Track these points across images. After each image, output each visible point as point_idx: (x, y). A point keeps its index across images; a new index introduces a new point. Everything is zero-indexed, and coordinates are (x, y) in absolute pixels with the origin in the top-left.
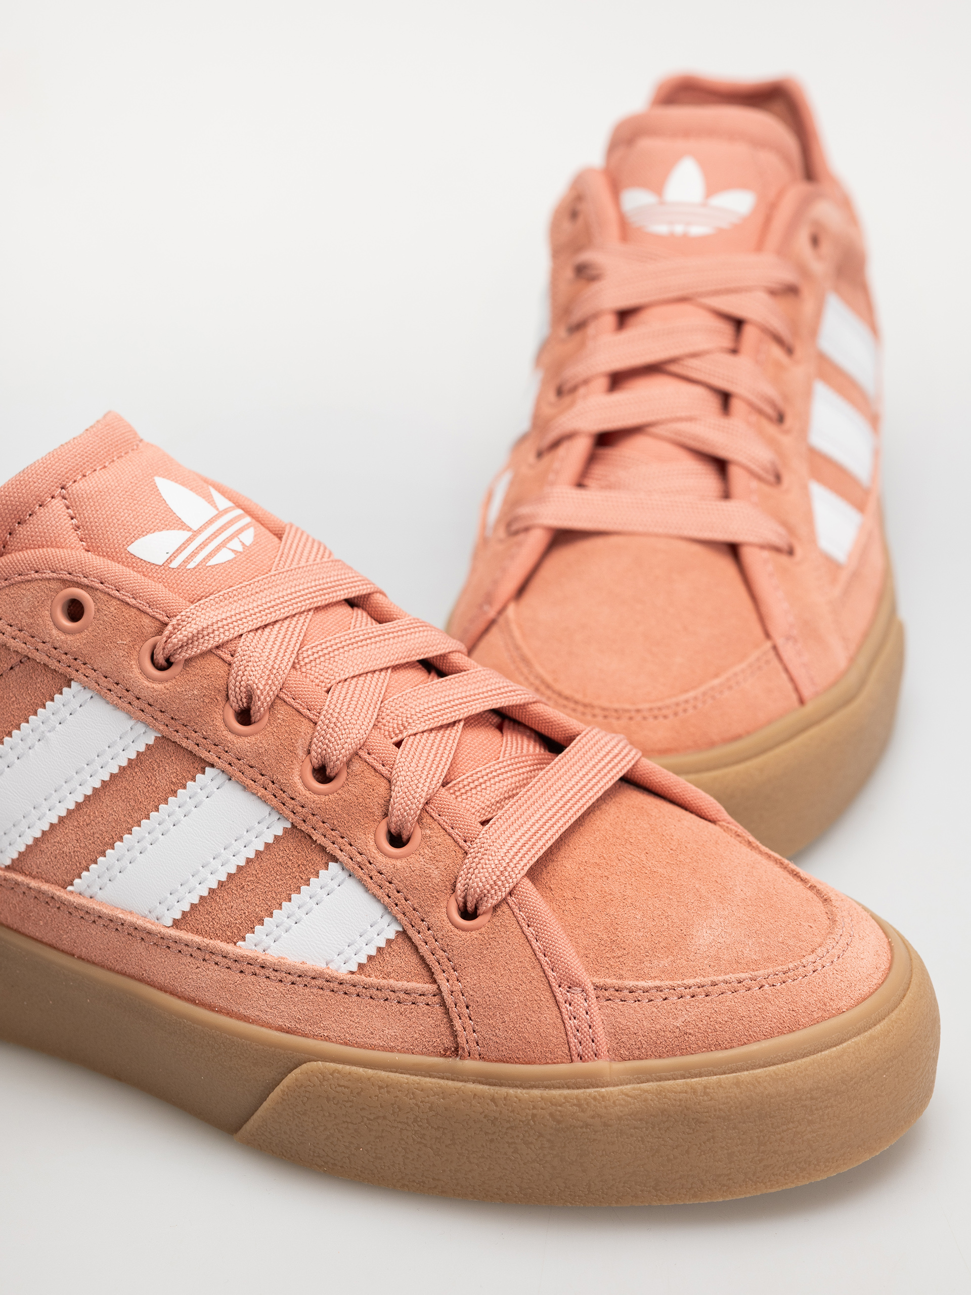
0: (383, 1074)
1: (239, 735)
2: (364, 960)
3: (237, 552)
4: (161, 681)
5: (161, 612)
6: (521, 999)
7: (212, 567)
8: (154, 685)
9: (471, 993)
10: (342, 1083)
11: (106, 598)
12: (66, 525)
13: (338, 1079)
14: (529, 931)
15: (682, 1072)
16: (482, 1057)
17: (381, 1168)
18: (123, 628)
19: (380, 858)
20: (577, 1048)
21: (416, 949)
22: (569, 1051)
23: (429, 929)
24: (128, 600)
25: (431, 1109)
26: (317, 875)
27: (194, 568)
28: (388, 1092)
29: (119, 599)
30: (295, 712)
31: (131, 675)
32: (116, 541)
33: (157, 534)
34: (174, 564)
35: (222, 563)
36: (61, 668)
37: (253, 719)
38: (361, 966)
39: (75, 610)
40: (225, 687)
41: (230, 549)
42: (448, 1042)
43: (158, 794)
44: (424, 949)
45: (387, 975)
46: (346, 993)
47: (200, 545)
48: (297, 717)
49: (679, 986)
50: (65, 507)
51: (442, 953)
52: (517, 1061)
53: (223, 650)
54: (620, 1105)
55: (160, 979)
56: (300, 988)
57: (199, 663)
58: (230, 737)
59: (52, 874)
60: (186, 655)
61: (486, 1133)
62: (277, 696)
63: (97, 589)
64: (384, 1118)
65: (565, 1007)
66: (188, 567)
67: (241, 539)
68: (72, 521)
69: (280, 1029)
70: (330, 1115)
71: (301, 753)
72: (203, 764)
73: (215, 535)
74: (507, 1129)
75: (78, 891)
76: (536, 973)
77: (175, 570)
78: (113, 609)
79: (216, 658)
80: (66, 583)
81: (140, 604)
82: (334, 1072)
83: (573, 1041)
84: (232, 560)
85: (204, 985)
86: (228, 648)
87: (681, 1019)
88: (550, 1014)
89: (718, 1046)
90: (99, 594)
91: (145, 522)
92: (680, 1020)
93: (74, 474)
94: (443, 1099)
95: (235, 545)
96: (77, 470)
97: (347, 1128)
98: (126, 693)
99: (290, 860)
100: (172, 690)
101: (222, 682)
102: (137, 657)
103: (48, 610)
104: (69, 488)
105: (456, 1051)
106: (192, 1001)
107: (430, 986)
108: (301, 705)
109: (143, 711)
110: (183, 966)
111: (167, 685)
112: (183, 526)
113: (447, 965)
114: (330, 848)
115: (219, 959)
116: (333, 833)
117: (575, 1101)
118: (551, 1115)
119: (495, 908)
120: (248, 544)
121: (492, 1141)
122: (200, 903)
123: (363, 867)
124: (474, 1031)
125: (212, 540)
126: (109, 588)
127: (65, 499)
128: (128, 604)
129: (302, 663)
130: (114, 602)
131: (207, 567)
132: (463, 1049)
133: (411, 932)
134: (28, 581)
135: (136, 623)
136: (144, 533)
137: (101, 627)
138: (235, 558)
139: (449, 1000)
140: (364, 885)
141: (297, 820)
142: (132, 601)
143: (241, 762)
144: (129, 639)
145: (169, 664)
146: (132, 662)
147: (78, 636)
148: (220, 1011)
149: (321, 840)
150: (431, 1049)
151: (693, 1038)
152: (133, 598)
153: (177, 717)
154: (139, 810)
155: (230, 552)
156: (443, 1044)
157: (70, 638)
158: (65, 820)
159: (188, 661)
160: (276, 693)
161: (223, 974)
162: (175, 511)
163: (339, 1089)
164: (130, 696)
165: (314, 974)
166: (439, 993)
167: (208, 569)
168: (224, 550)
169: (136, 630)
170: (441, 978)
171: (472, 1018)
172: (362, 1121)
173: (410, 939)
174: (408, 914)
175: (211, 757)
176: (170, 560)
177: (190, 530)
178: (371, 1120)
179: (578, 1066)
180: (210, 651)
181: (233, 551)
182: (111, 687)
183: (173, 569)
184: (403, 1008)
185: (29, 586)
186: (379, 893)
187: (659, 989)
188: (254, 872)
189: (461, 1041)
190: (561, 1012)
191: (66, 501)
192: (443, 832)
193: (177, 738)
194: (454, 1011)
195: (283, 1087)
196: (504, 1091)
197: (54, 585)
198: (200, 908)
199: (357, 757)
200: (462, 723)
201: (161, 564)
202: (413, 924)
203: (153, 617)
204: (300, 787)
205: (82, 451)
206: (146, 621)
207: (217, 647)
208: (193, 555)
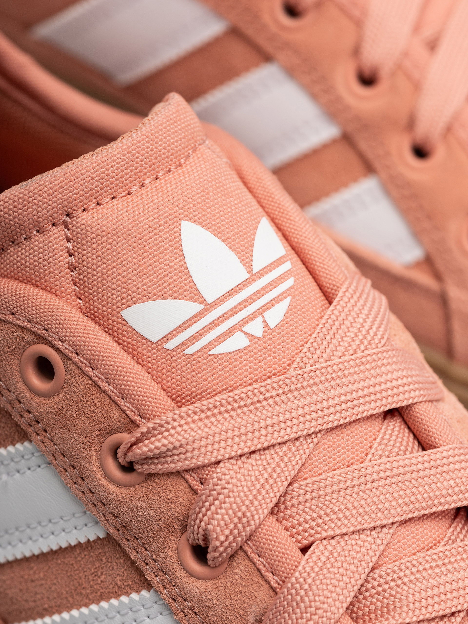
1: (191, 574)
3: (255, 338)
4: (119, 484)
5: (134, 409)
7: (216, 356)
8: (110, 486)
11: (77, 372)
12: (61, 263)
18: (89, 413)
24: (100, 383)
27: (194, 354)
29: (91, 379)
31: (88, 466)
32: (111, 299)
33: (160, 302)
35: (230, 353)
37: (210, 560)
40: (184, 516)
41: (246, 333)
47: (210, 324)
50: (65, 240)
53: (193, 474)
57: (163, 481)
60: (149, 468)
62: (241, 547)
66: (186, 352)
67: (266, 319)
68: (70, 258)
73: (233, 312)
77: (169, 352)
78: (82, 387)
79: (183, 482)
81: (113, 392)
84: (245, 348)
86: (199, 474)
90: (72, 367)
91: (150, 284)
93: (86, 201)
95: (256, 328)
96: (91, 196)
98: (82, 481)
100: (128, 500)
101: (183, 511)
102: (98, 449)
103: (18, 359)
104: (75, 218)
108: (265, 566)
109: (95, 506)
111: (124, 492)
120: (272, 326)
125: (227, 319)
126: (83, 363)
127: (68, 229)
128: (100, 388)
129: (288, 504)
130: (86, 381)
131: (210, 355)
134: (2, 321)
135: (104, 412)
136: (145, 297)
137: (68, 401)
138: (250, 346)
142: (105, 386)
143: (186, 603)
145: (131, 468)
146: (92, 453)
147: (43, 400)
152: (107, 382)
153: (129, 528)
155: (244, 337)
157: (36, 399)
159: (150, 476)
160: (240, 544)
162: (191, 273)
164: (85, 486)
167: (210, 358)
168: (238, 335)
169: (103, 420)
176: (167, 338)
177: (203, 301)
180: (178, 472)
181: (249, 336)
183: (168, 350)
185: (2, 326)
191: (67, 232)
193: (127, 547)
197: (27, 337)
200: (462, 615)
201: (155, 341)
203: (124, 412)
205: (104, 173)
206: (116, 414)
207: (187, 471)
208: (186, 344)
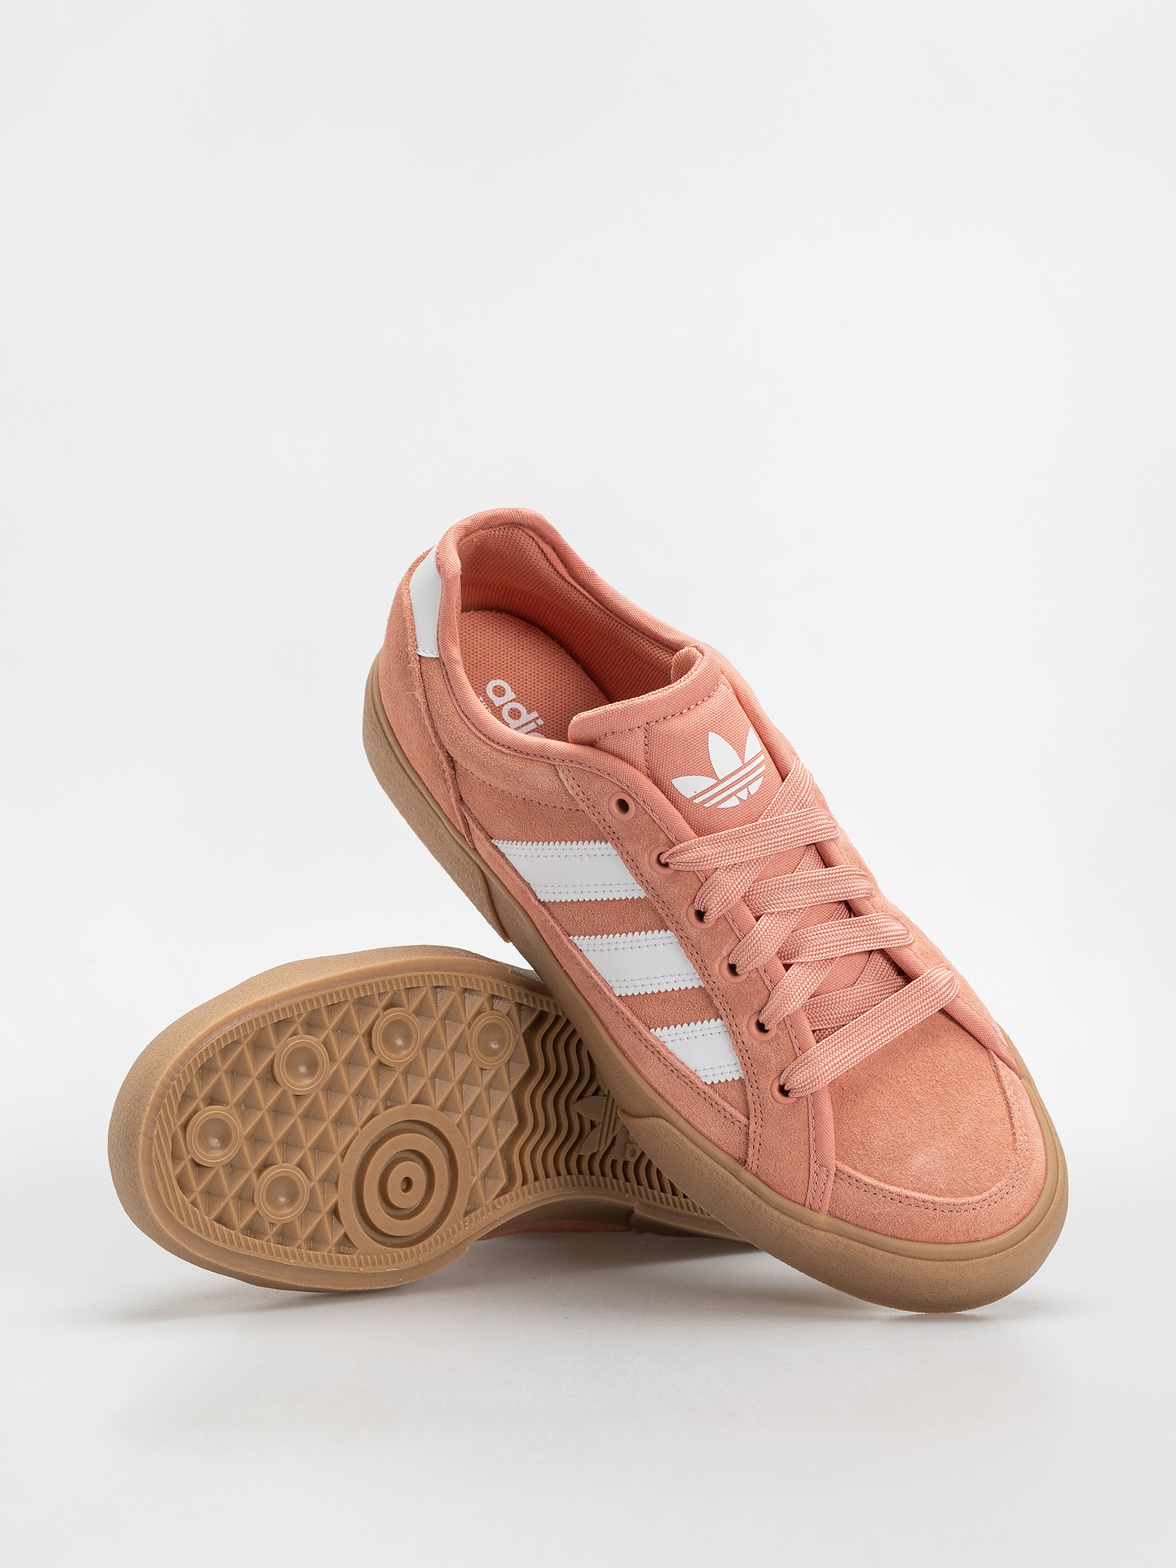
0: (700, 1152)
1: (693, 924)
2: (716, 1082)
4: (658, 872)
5: (673, 836)
6: (790, 1159)
8: (653, 871)
9: (765, 1138)
10: (677, 1143)
11: (642, 811)
12: (640, 750)
13: (675, 1139)
14: (812, 1122)
16: (756, 1176)
18: (646, 833)
19: (747, 1032)
20: (810, 1200)
21: (746, 1095)
22: (805, 1199)
23: (757, 1089)
24: (655, 820)
25: (718, 1185)
26: (708, 1021)
27: (708, 808)
28: (699, 1164)
30: (730, 928)
31: (642, 861)
32: (666, 773)
33: (693, 776)
34: (697, 801)
36: (604, 832)
37: (706, 921)
38: (712, 1084)
39: (623, 806)
41: (738, 797)
42: (739, 1153)
44: (750, 1098)
45: (725, 1099)
46: (698, 1094)
47: (719, 791)
48: (730, 932)
49: (886, 1190)
50: (644, 737)
51: (759, 1107)
52: (774, 1189)
53: (702, 874)
54: (821, 1243)
56: (674, 1077)
57: (684, 876)
58: (687, 924)
59: (564, 924)
60: (679, 868)
62: (723, 915)
63: (640, 804)
64: (693, 1173)
65: (813, 1176)
66: (705, 806)
68: (645, 747)
69: (655, 1091)
70: (665, 1152)
71: (726, 951)
72: (667, 927)
73: (732, 785)
75: (575, 942)
76: (804, 1149)
78: (644, 819)
79: (695, 877)
80: (625, 790)
81: (663, 826)
82: (674, 1134)
83: (809, 1194)
84: (736, 806)
86: (705, 874)
88: (802, 1175)
91: (689, 766)
92: (877, 1211)
94: (727, 1186)
95: (743, 794)
96: (661, 714)
98: (637, 867)
99: (697, 1004)
100: (663, 882)
102: (650, 851)
103: (608, 799)
104: (651, 726)
105: (743, 1163)
106: (616, 1043)
107: (744, 1119)
108: (736, 927)
109: (642, 882)
110: (617, 1022)
111: (661, 876)
112: (712, 774)
113: (759, 1116)
114: (721, 1012)
115: (637, 1032)
116: (725, 1005)
117: (796, 1229)
118: (780, 1228)
119: (799, 1098)
120: (752, 793)
122: (639, 997)
123: (735, 1032)
124: (758, 1159)
125: (728, 789)
126: (647, 807)
127: (646, 731)
128: (655, 823)
129: (752, 893)
130: (647, 817)
132: (748, 1165)
133: (747, 1084)
134: (601, 777)
135: (656, 835)
137: (634, 826)
138: (739, 805)
139: (751, 1136)
140: (733, 1044)
141: (708, 986)
142: (658, 821)
144: (648, 842)
145: (667, 865)
146: (646, 853)
147: (620, 822)
148: (627, 1058)
149: (718, 1005)
150: (731, 1154)
151: (880, 1225)
153: (660, 895)
154: (623, 926)
157: (615, 821)
158: (581, 904)
159: (677, 871)
160: (725, 912)
161: (637, 1042)
163: (673, 1144)
164: (638, 870)
165: (685, 1073)
166: (747, 1126)
167: (717, 810)
168: (734, 798)
169: (654, 838)
170: (752, 1119)
171: (760, 1152)
173: (745, 1087)
174: (749, 1074)
175: (673, 926)
176: (695, 797)
177: (717, 778)
178: (685, 1169)
179: (807, 1211)
180: (694, 872)
181: (740, 799)
182: (629, 859)
183: (695, 804)
184: (726, 1122)
185: (600, 780)
186: (739, 1053)
188: (674, 999)
189: (749, 1160)
190: (809, 1178)
192: (788, 1038)
193: (657, 906)
194: (752, 1143)
196: (760, 1202)
197: (616, 788)
198: (637, 999)
199: (756, 971)
201: (688, 798)
202: (750, 1080)
203: (667, 836)
204: (717, 970)
205: (670, 702)
206: (663, 837)
207: (699, 872)
208: (705, 801)
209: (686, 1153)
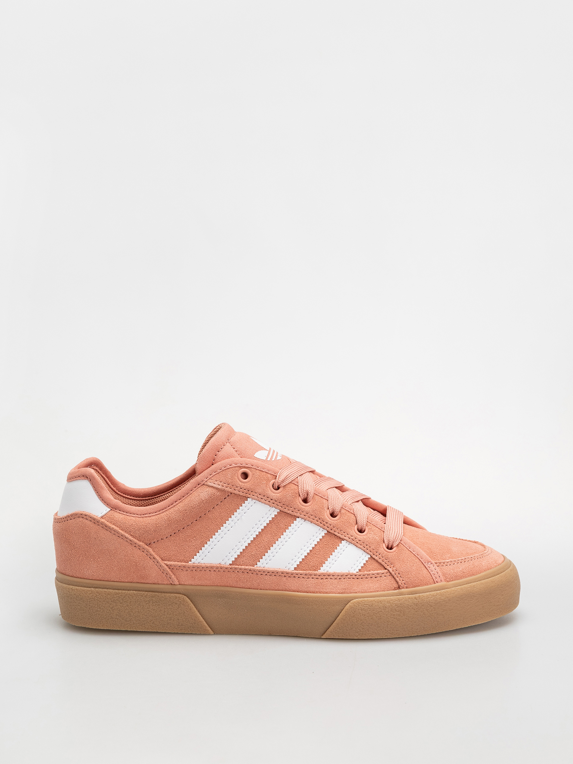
1: (305, 506)
2: (360, 568)
4: (277, 493)
5: (273, 472)
6: (416, 568)
8: (276, 495)
9: (399, 569)
10: (366, 603)
11: (254, 470)
12: (233, 451)
13: (364, 603)
14: (411, 550)
15: (466, 583)
16: (407, 588)
17: (379, 631)
18: (262, 479)
19: (358, 536)
21: (377, 561)
22: (434, 581)
23: (379, 555)
25: (396, 605)
26: (339, 546)
28: (381, 603)
29: (259, 470)
30: (320, 497)
31: (267, 493)
32: (250, 454)
33: (259, 451)
34: (269, 459)
36: (244, 494)
37: (309, 501)
38: (360, 570)
39: (245, 476)
40: (298, 492)
42: (396, 585)
43: (281, 530)
44: (380, 561)
45: (370, 571)
46: (357, 579)
47: (272, 454)
48: (322, 499)
49: (456, 560)
50: (231, 446)
51: (386, 560)
52: (419, 586)
53: (294, 481)
54: (453, 594)
55: (293, 588)
56: (342, 580)
57: (288, 486)
58: (303, 507)
59: (248, 563)
60: (284, 484)
61: (414, 609)
63: (251, 468)
64: (381, 611)
65: (428, 568)
66: (272, 460)
68: (234, 449)
69: (339, 593)
70: (363, 615)
71: (326, 509)
72: (295, 517)
74: (421, 606)
75: (259, 566)
76: (417, 561)
78: (258, 473)
79: (293, 484)
80: (241, 467)
81: (267, 471)
82: (362, 601)
83: (434, 577)
85: (310, 586)
86: (296, 481)
87: (461, 569)
88: (425, 571)
89: (473, 575)
91: (254, 449)
94: (399, 601)
97: (369, 618)
98: (268, 499)
99: (329, 543)
100: (283, 495)
101: (297, 491)
102: (268, 487)
103: (236, 477)
104: (230, 440)
105: (399, 588)
107: (385, 570)
108: (322, 495)
109: (274, 503)
110: (301, 582)
111: (281, 494)
113: (388, 563)
114: (341, 536)
115: (313, 576)
116: (341, 532)
117: (440, 594)
118: (434, 598)
119: (397, 545)
121: (416, 611)
122: (303, 561)
123: (354, 540)
124: (403, 580)
126: (255, 467)
127: (230, 443)
128: (263, 471)
132: (401, 586)
133: (374, 556)
134: (228, 468)
135: (266, 477)
136: (257, 451)
137: (255, 479)
139: (393, 573)
140: (356, 546)
141: (329, 529)
143: (308, 514)
144: (265, 482)
145: (278, 488)
146: (267, 489)
147: (248, 483)
149: (338, 535)
150: (390, 589)
151: (466, 573)
152: (263, 469)
153: (285, 504)
154: (276, 536)
156: (394, 586)
157: (245, 484)
158: (251, 544)
159: (284, 486)
160: (314, 492)
161: (317, 581)
162: (260, 445)
163: (365, 606)
164: (269, 499)
165: (347, 574)
166: (389, 572)
167: (278, 460)
169: (267, 479)
170: (388, 568)
171: (402, 577)
172: (374, 615)
173: (374, 559)
174: (372, 551)
175: (298, 515)
176: (267, 458)
177: (267, 450)
178: (377, 613)
179: (437, 584)
180: (290, 482)
182: (262, 497)
184: (377, 579)
185: (229, 470)
186: (361, 546)
187: (451, 562)
188: (318, 548)
189: (400, 584)
190: (428, 570)
192: (375, 527)
193: (286, 511)
194: (395, 576)
195: (345, 610)
197: (237, 469)
198: (303, 562)
199: (342, 508)
201: (265, 459)
202: (374, 554)
203: (272, 474)
204: (328, 519)
206: (269, 475)
207: (292, 481)
208: (272, 457)
209: (373, 604)
